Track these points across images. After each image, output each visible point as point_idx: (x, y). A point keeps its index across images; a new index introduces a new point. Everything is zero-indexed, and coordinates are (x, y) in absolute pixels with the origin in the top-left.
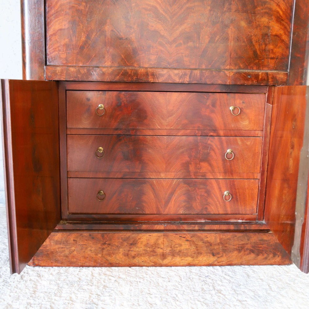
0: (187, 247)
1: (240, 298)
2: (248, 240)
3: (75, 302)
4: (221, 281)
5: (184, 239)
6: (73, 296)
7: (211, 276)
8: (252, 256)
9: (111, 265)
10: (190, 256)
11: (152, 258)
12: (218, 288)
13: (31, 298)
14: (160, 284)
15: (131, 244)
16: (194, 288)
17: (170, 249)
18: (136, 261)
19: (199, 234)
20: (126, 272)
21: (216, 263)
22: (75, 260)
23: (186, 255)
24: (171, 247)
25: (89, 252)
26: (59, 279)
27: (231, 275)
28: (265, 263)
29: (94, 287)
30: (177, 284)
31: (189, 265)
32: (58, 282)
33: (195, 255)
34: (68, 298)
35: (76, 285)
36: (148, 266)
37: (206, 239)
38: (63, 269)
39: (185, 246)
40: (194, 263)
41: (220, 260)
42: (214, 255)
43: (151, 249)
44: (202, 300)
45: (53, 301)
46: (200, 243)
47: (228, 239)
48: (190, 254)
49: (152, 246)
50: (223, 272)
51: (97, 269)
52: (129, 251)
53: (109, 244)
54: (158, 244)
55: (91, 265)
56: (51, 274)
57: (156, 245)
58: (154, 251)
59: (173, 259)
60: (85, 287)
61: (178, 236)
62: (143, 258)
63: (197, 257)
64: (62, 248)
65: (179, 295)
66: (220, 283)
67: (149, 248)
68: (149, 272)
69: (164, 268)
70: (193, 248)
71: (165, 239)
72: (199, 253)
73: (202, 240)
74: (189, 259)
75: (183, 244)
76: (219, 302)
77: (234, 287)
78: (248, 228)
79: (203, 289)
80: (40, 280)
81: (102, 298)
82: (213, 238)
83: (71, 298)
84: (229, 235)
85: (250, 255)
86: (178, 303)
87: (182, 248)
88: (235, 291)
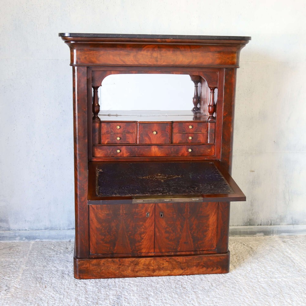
0: (167, 265)
1: (195, 290)
2: (202, 260)
3: (109, 295)
4: (186, 283)
5: (166, 261)
6: (107, 293)
7: (181, 280)
8: (204, 269)
9: (124, 277)
10: (169, 270)
11: (147, 272)
12: (184, 286)
13: (86, 295)
14: (153, 286)
15: (135, 265)
16: (171, 287)
17: (157, 266)
18: (138, 274)
19: (173, 258)
20: (133, 280)
21: (184, 273)
22: (104, 275)
23: (166, 270)
24: (158, 265)
25: (112, 270)
26: (97, 285)
27: (192, 280)
28: (212, 273)
29: (117, 288)
30: (162, 285)
31: (169, 275)
32: (97, 286)
33: (172, 269)
34: (105, 294)
35: (107, 288)
36: (146, 277)
37: (177, 260)
38: (97, 280)
39: (166, 264)
40: (171, 274)
41: (186, 272)
42: (182, 269)
43: (147, 267)
44: (175, 292)
45: (98, 295)
46: (175, 263)
47: (190, 260)
48: (169, 269)
49: (147, 265)
50: (188, 278)
51: (117, 280)
52: (134, 268)
53: (123, 265)
54: (151, 264)
55: (112, 277)
56: (92, 283)
57: (149, 264)
58: (148, 268)
59: (160, 272)
60: (113, 288)
61: (162, 259)
62: (142, 272)
63: (173, 271)
64: (96, 268)
65: (163, 290)
66: (185, 284)
67: (146, 266)
68: (146, 280)
69: (155, 278)
70: (170, 266)
71: (154, 261)
72: (174, 268)
73: (175, 261)
74: (169, 272)
75: (165, 263)
76: (184, 293)
77: (193, 286)
78: (202, 253)
79: (176, 287)
80: (86, 286)
81: (123, 293)
82: (182, 259)
83: (107, 294)
84: (191, 257)
85: (203, 268)
86: (163, 294)
87: (164, 265)
88: (193, 287)
